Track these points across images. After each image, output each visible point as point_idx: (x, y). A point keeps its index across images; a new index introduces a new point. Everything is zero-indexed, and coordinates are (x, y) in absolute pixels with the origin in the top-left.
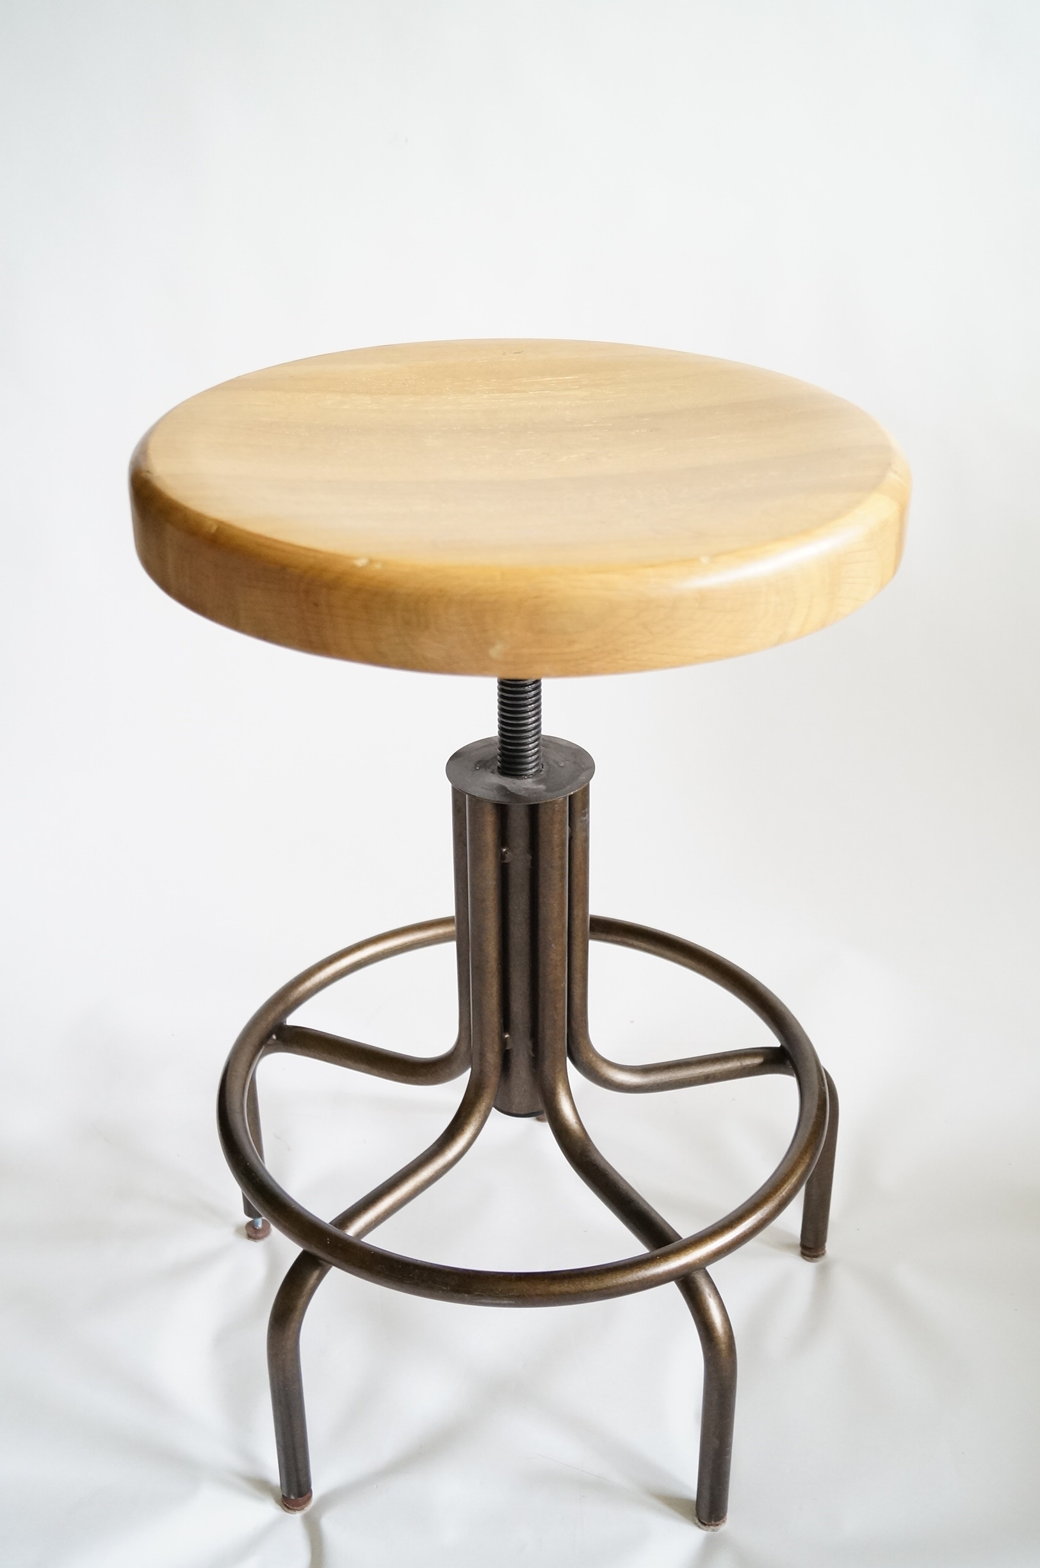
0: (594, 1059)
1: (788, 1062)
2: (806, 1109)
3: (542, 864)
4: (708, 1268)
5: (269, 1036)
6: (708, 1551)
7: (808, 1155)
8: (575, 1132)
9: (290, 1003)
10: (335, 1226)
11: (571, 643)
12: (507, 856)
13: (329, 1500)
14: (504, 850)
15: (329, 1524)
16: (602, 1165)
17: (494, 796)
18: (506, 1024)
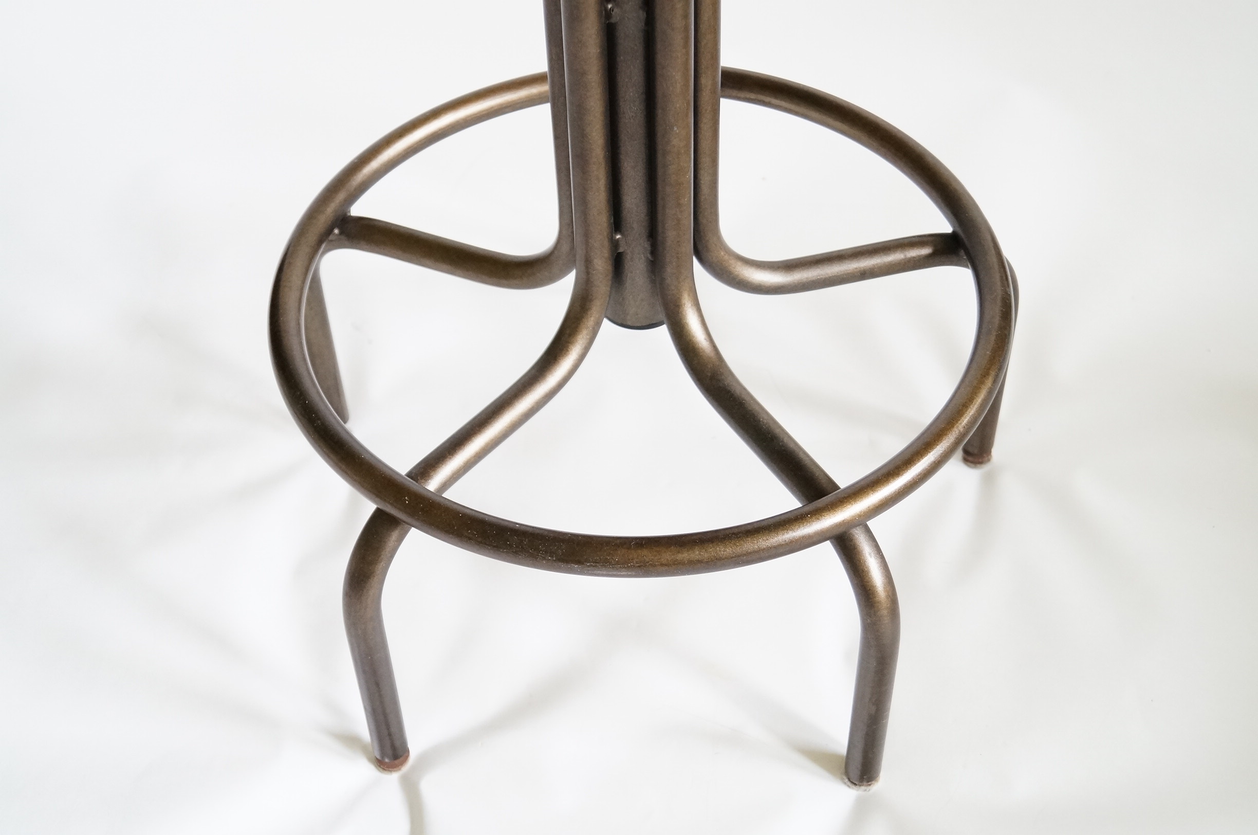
0: (726, 257)
1: (962, 253)
2: (987, 317)
3: (660, 26)
4: (871, 524)
5: (329, 231)
6: (860, 813)
7: (990, 377)
8: (704, 351)
9: (353, 189)
10: (412, 478)
12: (613, 13)
13: (430, 758)
14: (610, 6)
15: (428, 786)
16: (738, 391)
18: (617, 222)
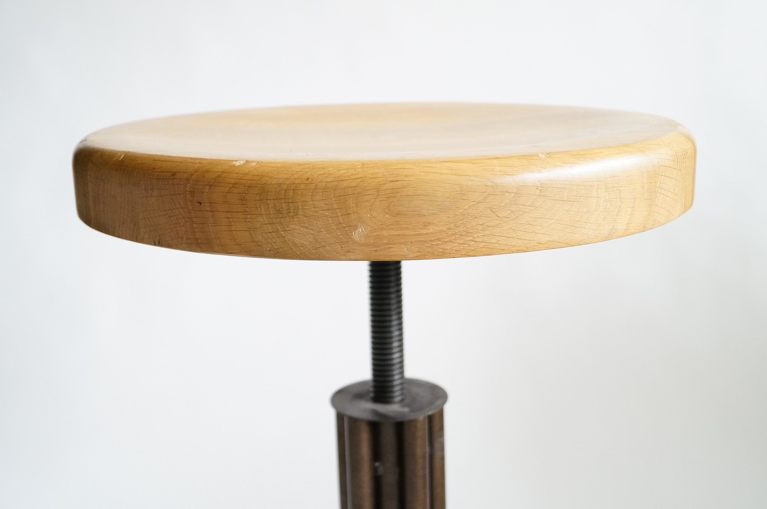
11: (426, 225)
12: (380, 469)
14: (378, 464)
17: (368, 417)
